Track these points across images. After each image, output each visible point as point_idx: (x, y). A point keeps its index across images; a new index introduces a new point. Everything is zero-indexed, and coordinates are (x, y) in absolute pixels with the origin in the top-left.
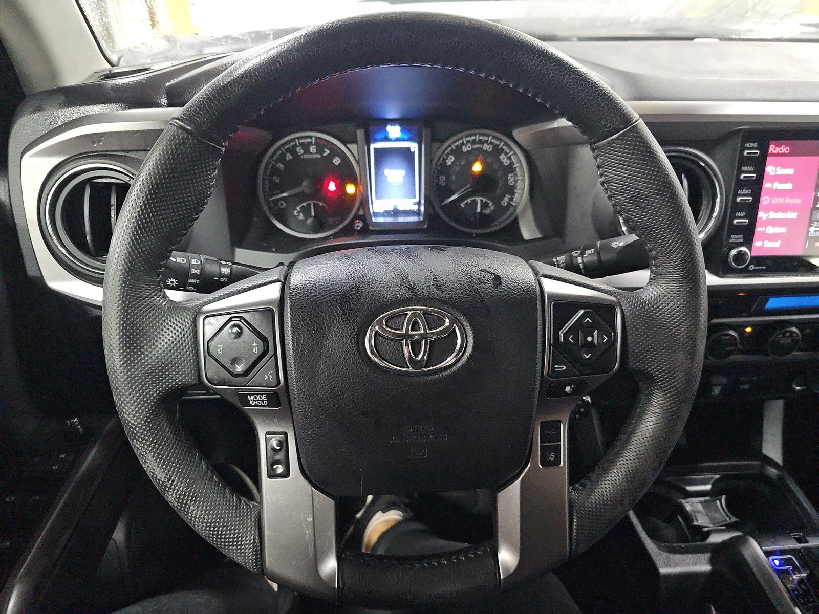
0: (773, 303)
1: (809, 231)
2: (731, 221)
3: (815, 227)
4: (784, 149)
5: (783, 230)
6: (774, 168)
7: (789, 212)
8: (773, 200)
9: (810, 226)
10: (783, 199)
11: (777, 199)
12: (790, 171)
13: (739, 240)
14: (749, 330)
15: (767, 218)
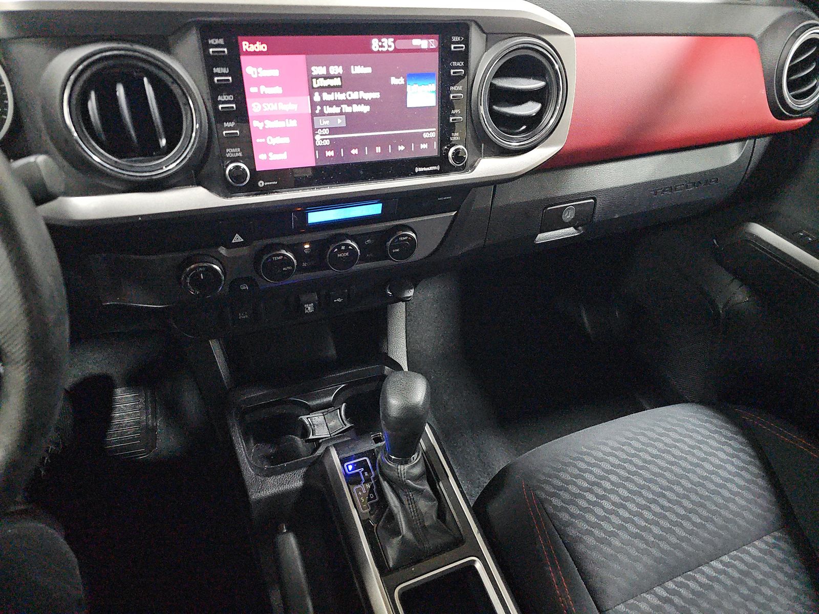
0: (314, 217)
1: (315, 140)
2: (219, 133)
3: (321, 135)
4: (260, 47)
5: (286, 140)
6: (255, 69)
7: (287, 120)
8: (265, 107)
9: (314, 134)
10: (276, 104)
11: (269, 105)
12: (275, 73)
13: (237, 155)
14: (307, 246)
15: (264, 127)
